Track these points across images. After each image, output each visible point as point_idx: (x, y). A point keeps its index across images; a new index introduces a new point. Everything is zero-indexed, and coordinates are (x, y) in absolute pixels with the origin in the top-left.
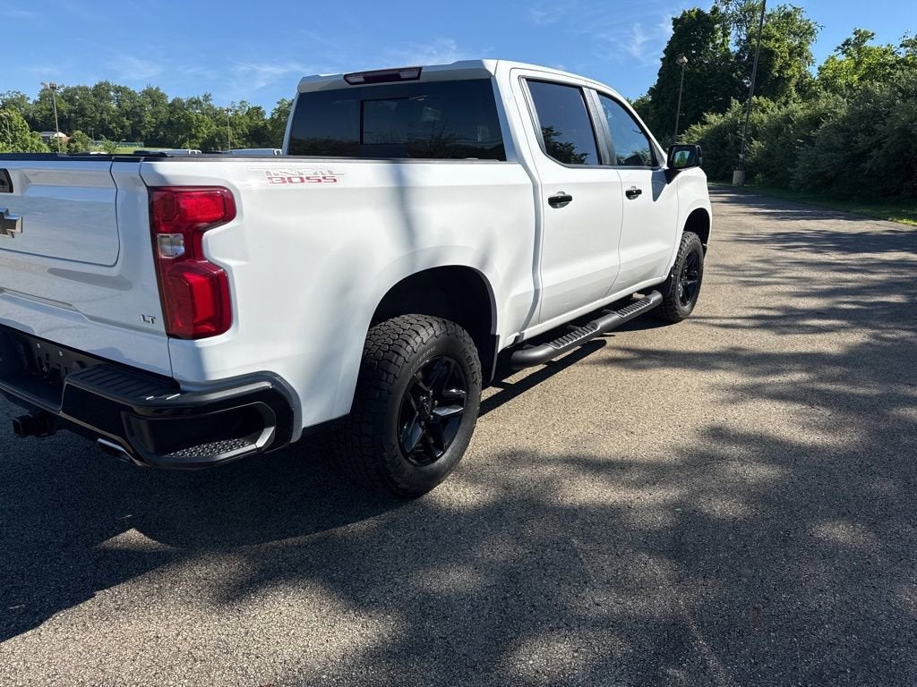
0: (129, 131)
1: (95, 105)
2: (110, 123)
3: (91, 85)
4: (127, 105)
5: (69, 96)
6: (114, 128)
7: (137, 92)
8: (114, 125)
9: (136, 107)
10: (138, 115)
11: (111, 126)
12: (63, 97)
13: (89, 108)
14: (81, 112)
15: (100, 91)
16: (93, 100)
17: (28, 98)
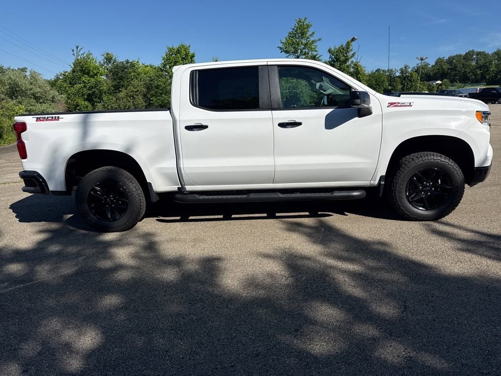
0: (479, 77)
1: (463, 64)
2: (469, 73)
3: (463, 53)
4: (481, 62)
5: (450, 61)
6: (470, 76)
7: (490, 53)
8: (471, 74)
9: (486, 62)
10: (486, 67)
11: (469, 75)
12: (447, 62)
13: (460, 66)
14: (454, 69)
15: (468, 56)
16: (463, 61)
17: (430, 65)
